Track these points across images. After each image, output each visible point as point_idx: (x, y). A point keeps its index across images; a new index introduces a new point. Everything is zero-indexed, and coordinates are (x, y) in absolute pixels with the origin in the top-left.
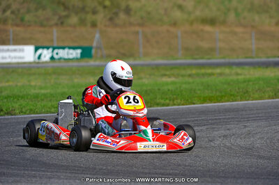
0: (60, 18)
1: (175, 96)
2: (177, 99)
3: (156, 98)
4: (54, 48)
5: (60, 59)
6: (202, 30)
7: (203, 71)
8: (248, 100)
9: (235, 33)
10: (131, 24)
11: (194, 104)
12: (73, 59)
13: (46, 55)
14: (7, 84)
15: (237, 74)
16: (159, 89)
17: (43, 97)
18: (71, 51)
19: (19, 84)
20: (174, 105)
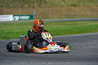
0: (22, 5)
1: (66, 32)
2: (67, 33)
3: (59, 32)
4: (20, 16)
5: (22, 19)
6: (71, 9)
7: (73, 23)
8: (91, 33)
9: (83, 10)
10: (46, 7)
11: (73, 34)
12: (27, 19)
13: (17, 18)
14: (5, 29)
15: (86, 24)
16: (60, 30)
17: (20, 33)
18: (26, 17)
19: (10, 28)
20: (66, 35)
